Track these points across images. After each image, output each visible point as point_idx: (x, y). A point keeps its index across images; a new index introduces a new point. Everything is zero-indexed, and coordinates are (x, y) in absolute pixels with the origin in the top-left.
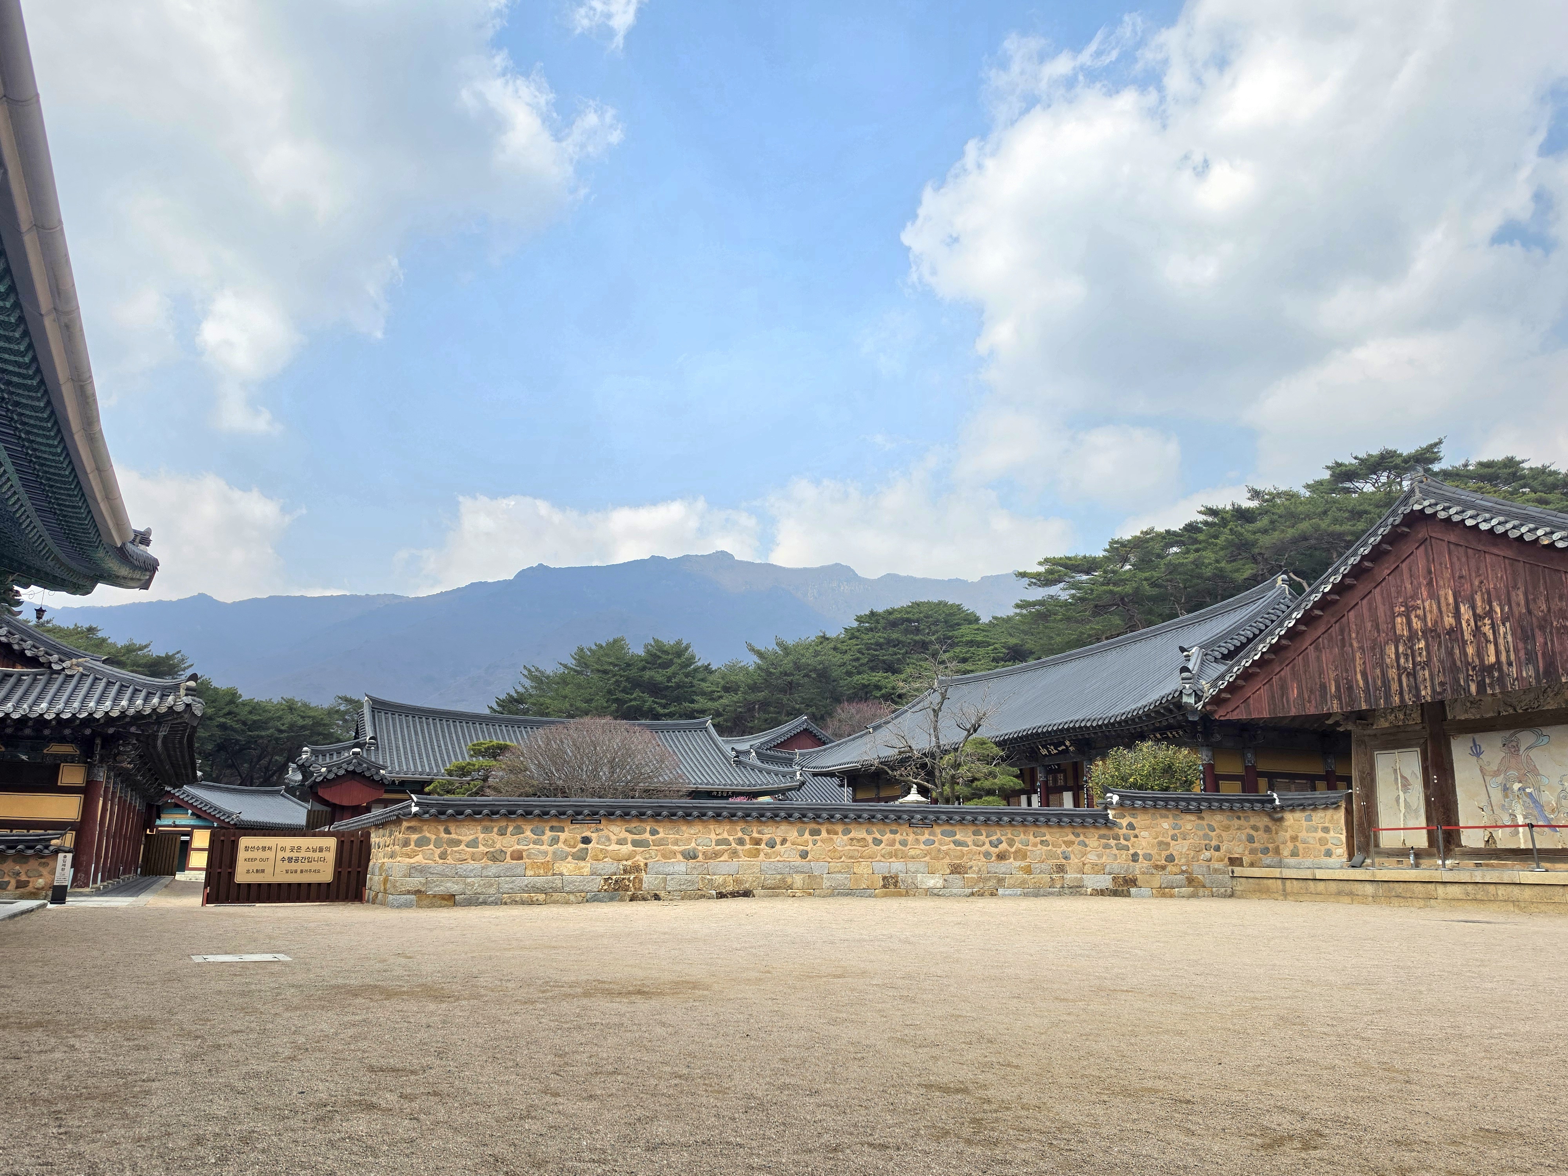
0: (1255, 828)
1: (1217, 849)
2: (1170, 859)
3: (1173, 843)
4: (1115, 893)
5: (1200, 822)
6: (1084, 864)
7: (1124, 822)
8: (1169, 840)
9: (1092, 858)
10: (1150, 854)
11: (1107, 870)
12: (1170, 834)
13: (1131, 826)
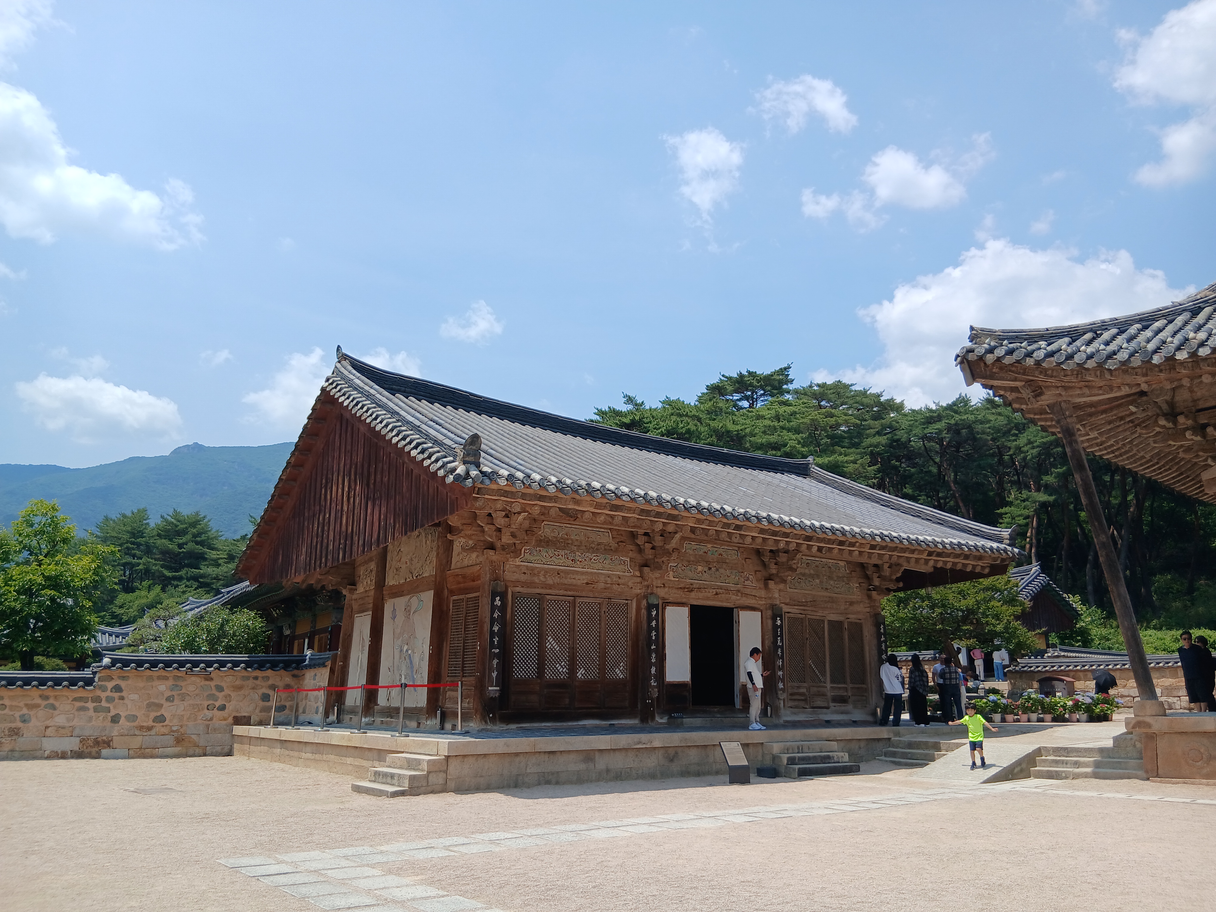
0: (273, 687)
1: (222, 708)
2: (161, 719)
3: (166, 704)
4: (79, 755)
5: (207, 683)
6: (47, 727)
7: (110, 685)
8: (163, 701)
9: (60, 720)
10: (134, 715)
11: (76, 733)
12: (166, 695)
13: (117, 689)
